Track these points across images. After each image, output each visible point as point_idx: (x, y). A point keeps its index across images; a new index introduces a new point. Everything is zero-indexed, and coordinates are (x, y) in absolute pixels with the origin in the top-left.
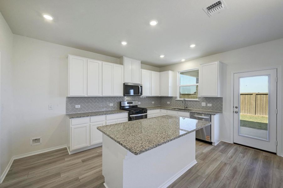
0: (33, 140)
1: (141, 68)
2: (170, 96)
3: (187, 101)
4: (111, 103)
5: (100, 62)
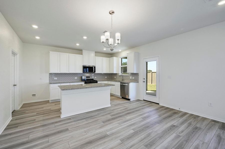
0: (32, 95)
1: (95, 56)
2: (114, 73)
3: (123, 76)
4: (76, 77)
5: (68, 54)
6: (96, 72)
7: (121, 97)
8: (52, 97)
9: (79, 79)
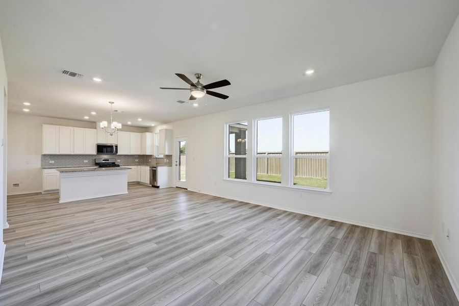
0: (13, 184)
4: (86, 160)
5: (72, 128)
6: (119, 153)
7: (151, 186)
8: (47, 187)
9: (92, 163)
